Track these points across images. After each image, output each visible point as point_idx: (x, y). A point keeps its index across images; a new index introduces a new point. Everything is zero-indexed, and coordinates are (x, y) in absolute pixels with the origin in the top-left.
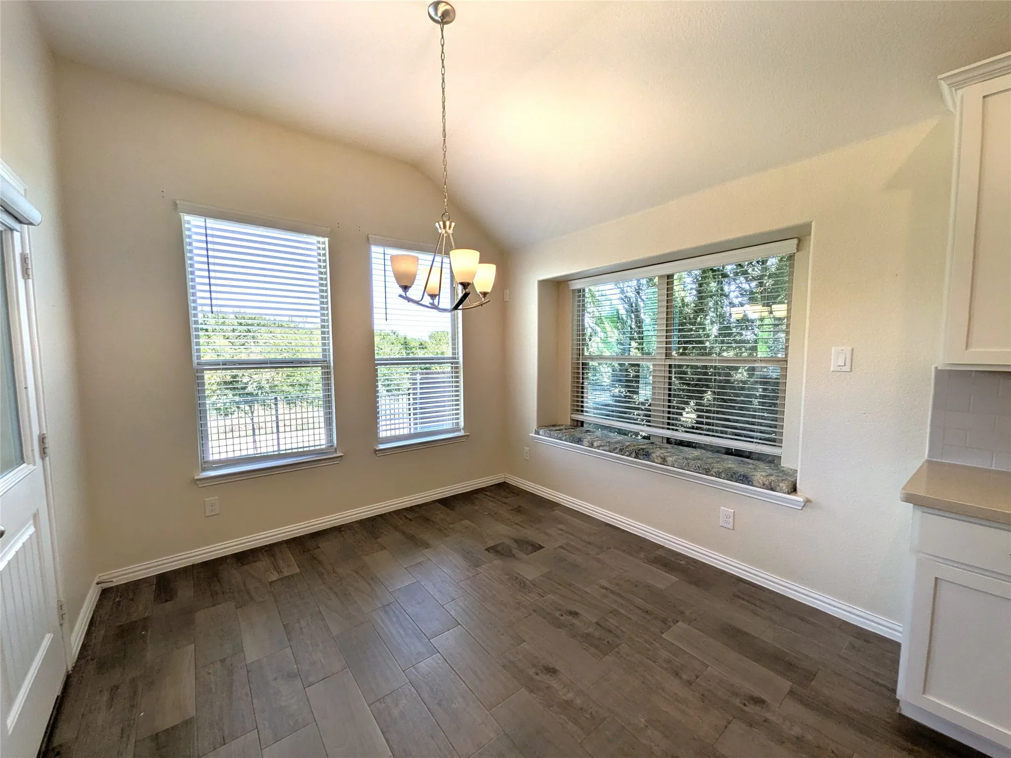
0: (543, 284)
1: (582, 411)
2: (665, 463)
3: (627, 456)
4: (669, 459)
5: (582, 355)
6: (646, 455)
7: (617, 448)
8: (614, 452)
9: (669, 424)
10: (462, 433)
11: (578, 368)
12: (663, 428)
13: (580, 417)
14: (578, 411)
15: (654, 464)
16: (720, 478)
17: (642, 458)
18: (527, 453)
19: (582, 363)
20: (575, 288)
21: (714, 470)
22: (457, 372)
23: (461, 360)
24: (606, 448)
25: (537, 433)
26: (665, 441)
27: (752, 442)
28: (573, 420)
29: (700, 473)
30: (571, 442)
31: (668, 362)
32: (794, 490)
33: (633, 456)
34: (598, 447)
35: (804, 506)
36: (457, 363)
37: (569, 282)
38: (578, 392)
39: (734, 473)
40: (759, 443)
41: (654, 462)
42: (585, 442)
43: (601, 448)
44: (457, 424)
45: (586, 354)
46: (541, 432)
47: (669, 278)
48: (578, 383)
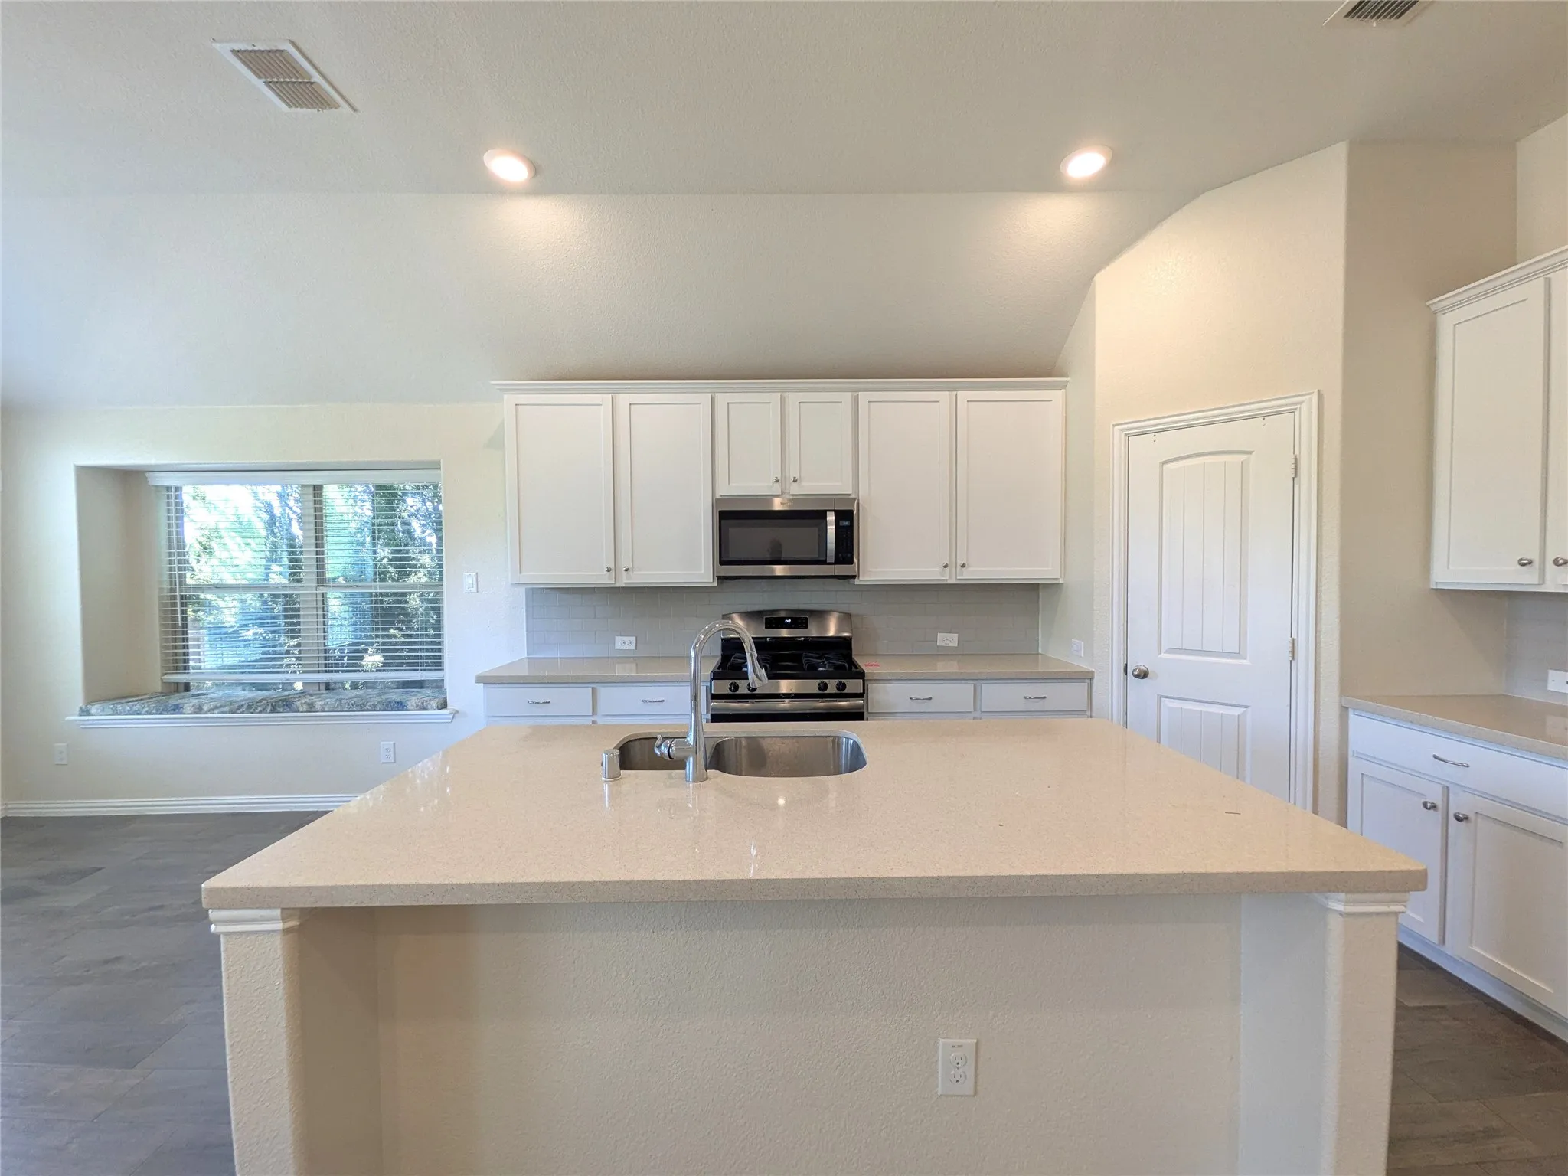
0: (87, 475)
1: (185, 668)
2: (313, 710)
3: (260, 712)
4: (318, 704)
5: (180, 585)
6: (287, 705)
7: (242, 706)
8: (239, 712)
9: (326, 665)
11: (175, 604)
12: (319, 672)
13: (181, 678)
14: (177, 669)
15: (299, 714)
16: (375, 711)
17: (281, 710)
18: (61, 753)
19: (182, 597)
20: (160, 484)
21: (369, 704)
24: (227, 709)
25: (85, 712)
26: (323, 687)
27: (417, 670)
28: (166, 684)
29: (354, 711)
30: (161, 714)
31: (321, 590)
32: (444, 705)
33: (269, 711)
34: (211, 711)
35: (453, 718)
37: (147, 475)
38: (175, 633)
39: (390, 702)
40: (425, 670)
41: (298, 711)
42: (188, 709)
43: (216, 711)
45: (190, 581)
46: (94, 709)
47: (317, 489)
48: (175, 626)
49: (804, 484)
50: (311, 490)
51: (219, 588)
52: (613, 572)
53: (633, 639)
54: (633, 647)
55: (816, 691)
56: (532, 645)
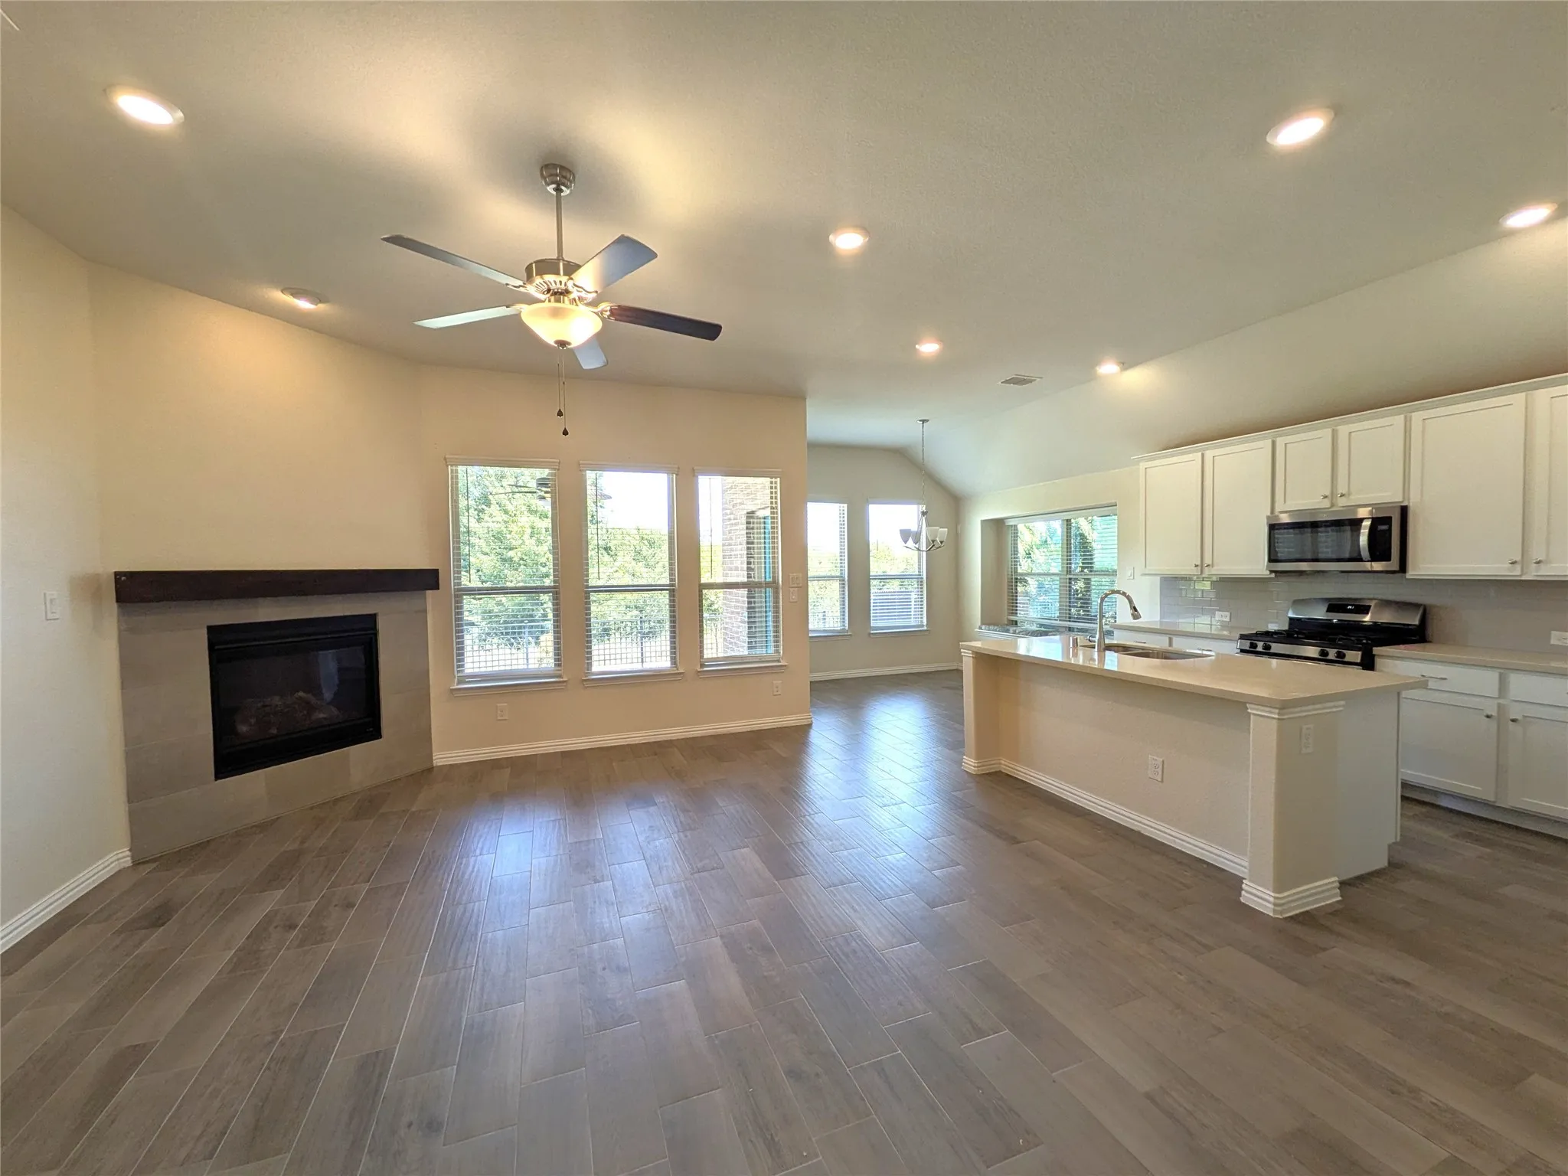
0: (984, 522)
1: (1015, 612)
5: (1016, 573)
10: (925, 628)
11: (1014, 582)
13: (1013, 618)
14: (1013, 613)
19: (1016, 578)
20: (1010, 525)
22: (922, 595)
23: (925, 576)
25: (980, 628)
28: (1009, 620)
31: (1068, 576)
36: (922, 578)
37: (1006, 521)
38: (1013, 600)
42: (1011, 631)
44: (922, 622)
45: (1019, 571)
46: (983, 627)
47: (1068, 521)
48: (1012, 593)
49: (1352, 497)
50: (1065, 522)
51: (1031, 574)
52: (1199, 568)
53: (1228, 614)
54: (1228, 619)
55: (1316, 655)
56: (1163, 615)
